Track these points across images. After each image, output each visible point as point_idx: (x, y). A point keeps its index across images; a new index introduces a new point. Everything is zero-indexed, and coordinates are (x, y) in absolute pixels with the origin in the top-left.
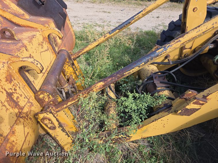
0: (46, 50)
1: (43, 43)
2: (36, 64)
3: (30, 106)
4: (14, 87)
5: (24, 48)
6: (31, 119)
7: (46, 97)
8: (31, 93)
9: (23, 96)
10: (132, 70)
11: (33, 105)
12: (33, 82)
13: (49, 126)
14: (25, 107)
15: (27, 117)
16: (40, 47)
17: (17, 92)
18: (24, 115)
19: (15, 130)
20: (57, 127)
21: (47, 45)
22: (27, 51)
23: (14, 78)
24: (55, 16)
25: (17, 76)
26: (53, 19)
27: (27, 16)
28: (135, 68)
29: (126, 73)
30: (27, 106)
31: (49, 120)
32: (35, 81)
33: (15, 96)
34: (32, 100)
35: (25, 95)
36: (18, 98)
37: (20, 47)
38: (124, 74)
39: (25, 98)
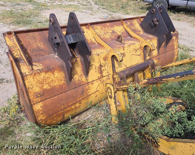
0: (138, 55)
1: (138, 50)
2: (119, 56)
3: (108, 78)
4: (105, 64)
5: (123, 48)
6: (104, 85)
7: (117, 78)
8: (111, 72)
9: (107, 71)
10: (169, 79)
11: (109, 79)
12: (117, 68)
13: (109, 94)
14: (105, 77)
15: (102, 82)
16: (135, 51)
17: (105, 67)
18: (102, 80)
19: (94, 83)
20: (113, 98)
21: (140, 52)
22: (123, 50)
23: (108, 59)
24: (160, 36)
25: (110, 59)
26: (158, 37)
27: (142, 33)
28: (172, 78)
29: (164, 79)
30: (106, 77)
31: (111, 90)
32: (118, 68)
33: (103, 68)
34: (110, 77)
35: (108, 71)
36: (104, 70)
37: (121, 47)
38: (163, 79)
39: (107, 72)
